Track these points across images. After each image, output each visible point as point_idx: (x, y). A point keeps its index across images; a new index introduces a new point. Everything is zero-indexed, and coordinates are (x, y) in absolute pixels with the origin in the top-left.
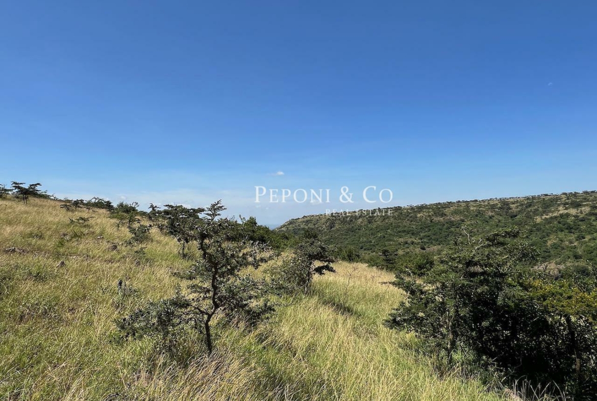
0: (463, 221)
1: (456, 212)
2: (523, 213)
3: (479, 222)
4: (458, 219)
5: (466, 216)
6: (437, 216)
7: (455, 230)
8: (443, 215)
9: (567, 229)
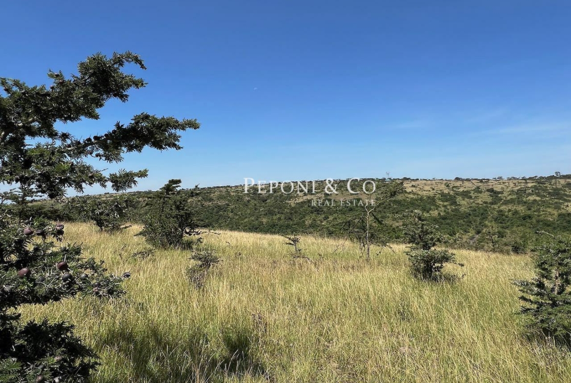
0: (228, 205)
1: (220, 197)
2: (271, 198)
3: (241, 206)
4: (224, 203)
5: (229, 201)
6: (206, 201)
7: (224, 214)
8: (211, 200)
9: (315, 211)
